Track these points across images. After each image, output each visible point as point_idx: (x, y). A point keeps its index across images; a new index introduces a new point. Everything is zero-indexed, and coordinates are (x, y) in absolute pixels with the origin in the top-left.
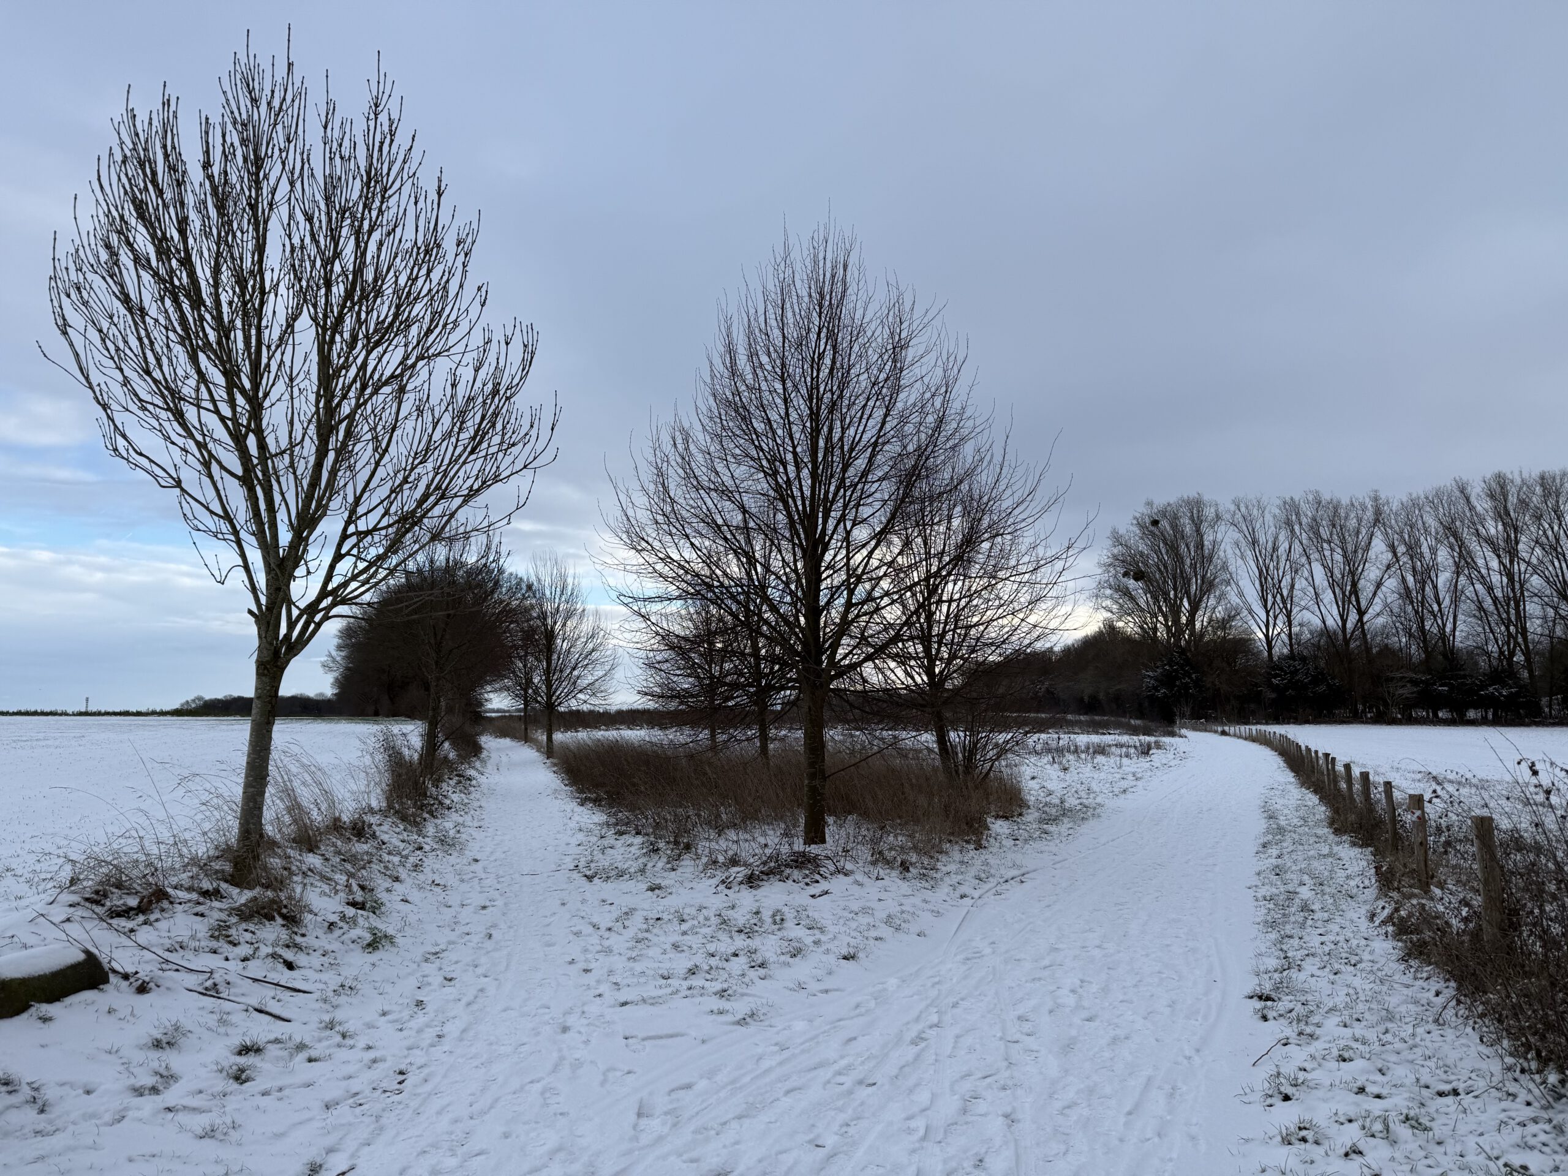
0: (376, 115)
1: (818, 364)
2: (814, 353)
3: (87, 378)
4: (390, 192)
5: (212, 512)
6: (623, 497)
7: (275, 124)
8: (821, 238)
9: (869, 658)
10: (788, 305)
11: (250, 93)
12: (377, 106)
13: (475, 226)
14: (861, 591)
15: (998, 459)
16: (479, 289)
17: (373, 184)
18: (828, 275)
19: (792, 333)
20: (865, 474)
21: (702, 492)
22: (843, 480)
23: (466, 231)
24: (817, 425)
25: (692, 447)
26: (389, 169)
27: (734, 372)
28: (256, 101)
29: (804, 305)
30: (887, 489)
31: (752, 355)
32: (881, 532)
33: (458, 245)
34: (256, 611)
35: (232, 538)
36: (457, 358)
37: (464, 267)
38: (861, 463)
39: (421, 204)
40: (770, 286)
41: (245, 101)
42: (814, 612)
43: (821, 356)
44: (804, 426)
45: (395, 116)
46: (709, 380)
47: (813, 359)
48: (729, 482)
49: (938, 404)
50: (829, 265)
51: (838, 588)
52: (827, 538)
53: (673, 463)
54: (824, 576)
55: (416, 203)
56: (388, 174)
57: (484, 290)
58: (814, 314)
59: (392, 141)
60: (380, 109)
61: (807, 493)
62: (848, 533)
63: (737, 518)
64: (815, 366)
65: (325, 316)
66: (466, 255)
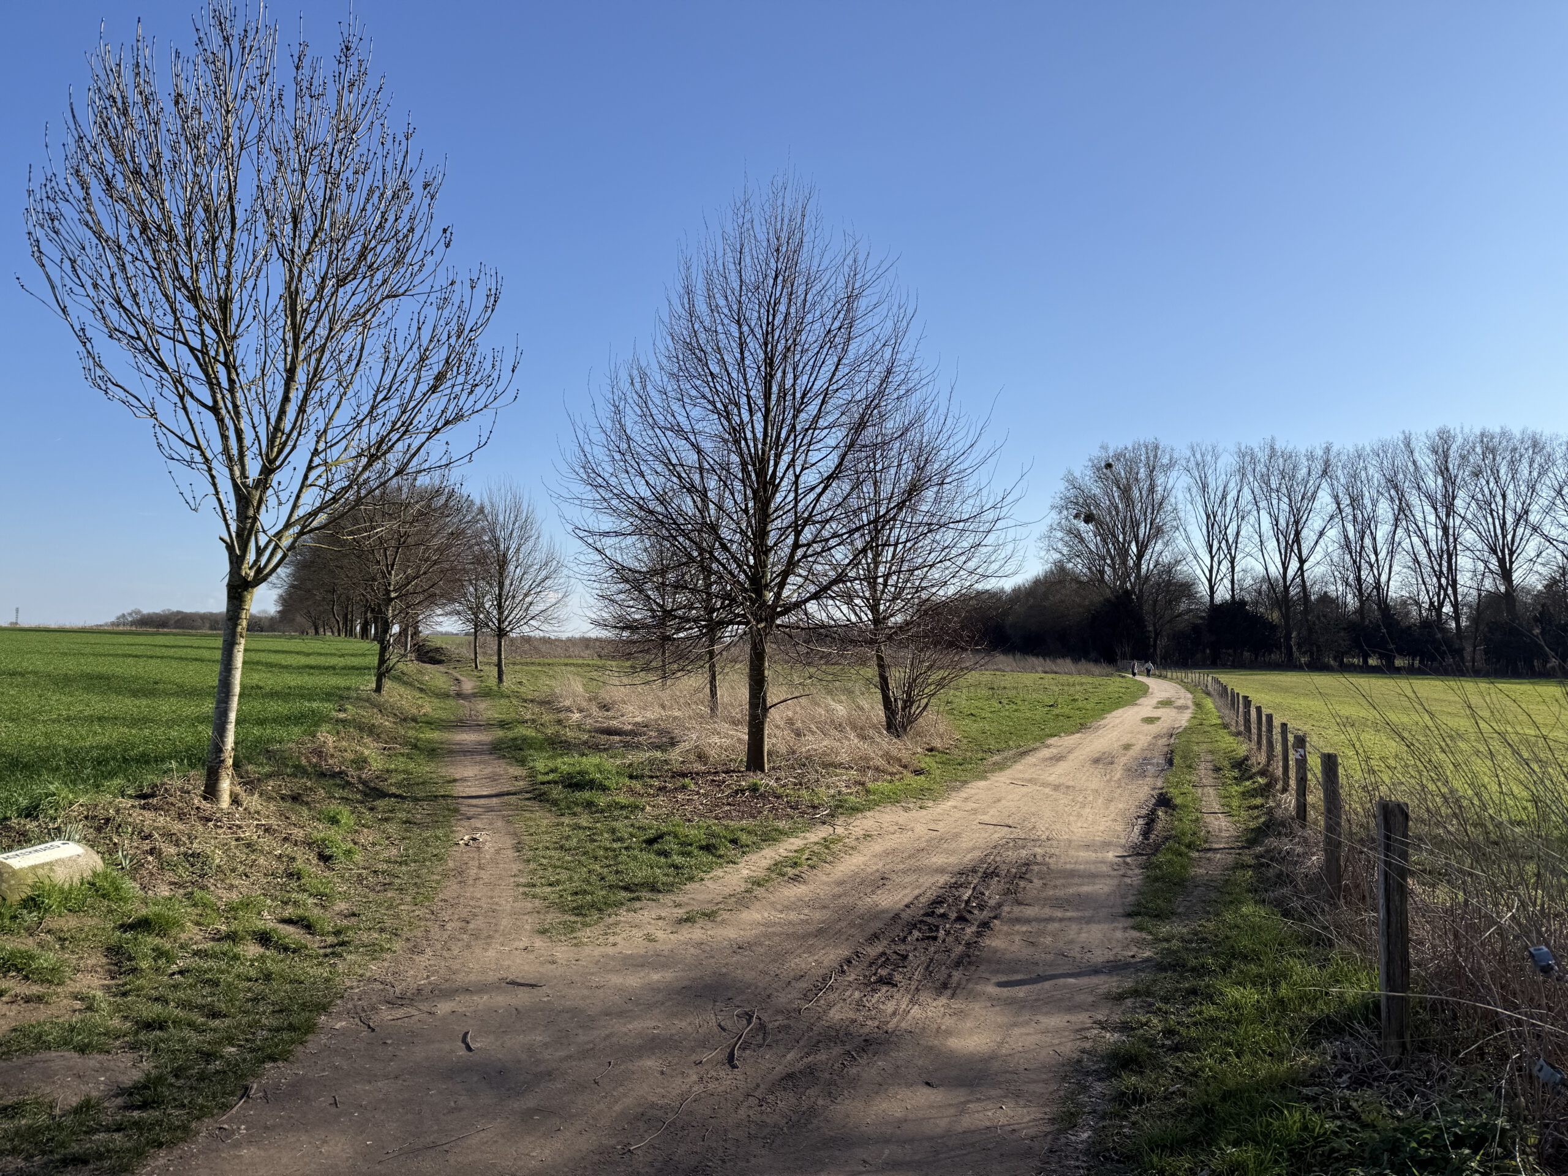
0: (347, 58)
1: (774, 310)
2: (770, 297)
5: (184, 442)
6: (581, 434)
9: (816, 596)
10: (746, 250)
11: (222, 32)
12: (348, 49)
13: (441, 169)
14: (807, 534)
15: (942, 410)
16: (445, 231)
18: (786, 221)
19: (750, 276)
20: (816, 419)
21: (658, 431)
22: (794, 427)
23: (433, 174)
24: (771, 370)
25: (649, 387)
27: (691, 313)
28: (228, 39)
29: (762, 251)
30: (836, 437)
31: (710, 297)
32: (829, 478)
33: (425, 188)
34: (227, 539)
35: (205, 467)
36: (422, 298)
38: (813, 408)
41: (217, 40)
42: (762, 551)
43: (777, 301)
44: (759, 371)
46: (667, 320)
47: (769, 303)
48: (684, 422)
50: (787, 210)
51: (788, 528)
53: (630, 401)
54: (774, 516)
55: (384, 143)
57: (448, 233)
58: (772, 260)
59: (362, 84)
60: (351, 52)
61: (760, 436)
62: (797, 477)
63: (691, 458)
64: (771, 311)
66: (432, 197)
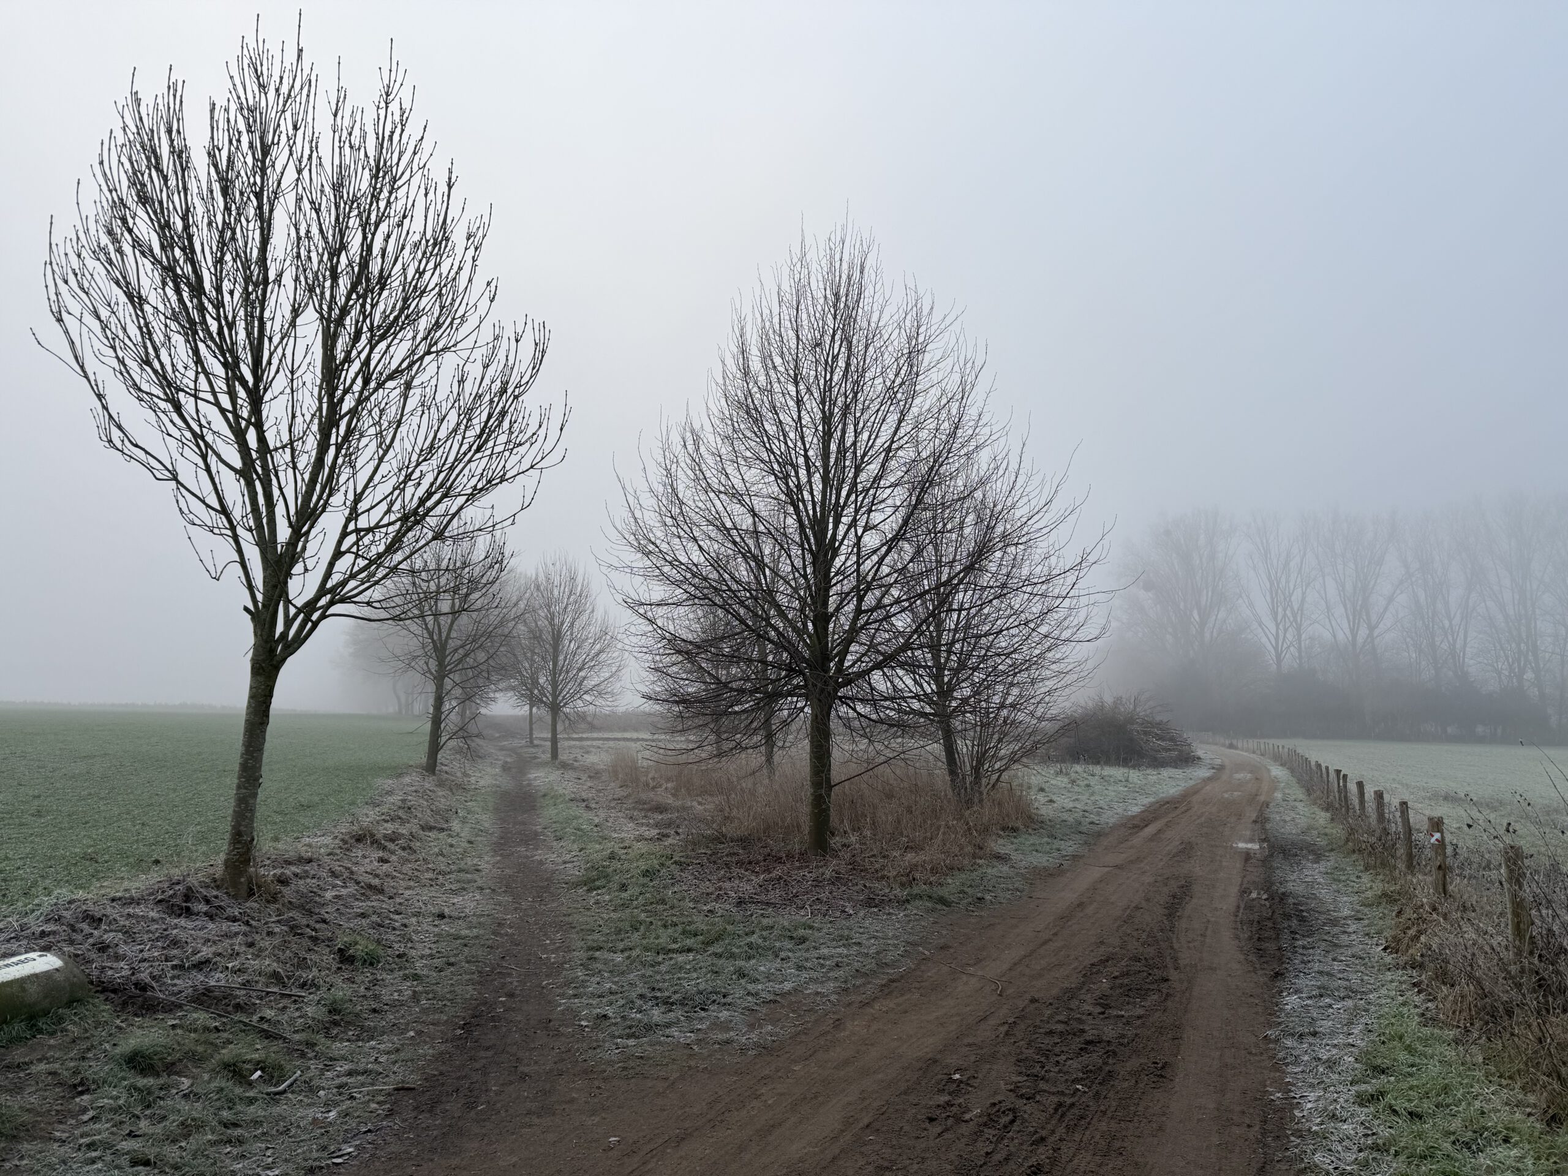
0: (387, 103)
1: (832, 367)
2: (828, 355)
3: (82, 367)
4: (399, 183)
5: (208, 506)
6: (631, 500)
7: (283, 111)
8: (838, 239)
9: (878, 666)
10: (802, 307)
11: (258, 79)
12: (388, 95)
13: (486, 219)
14: (870, 600)
15: (1013, 466)
16: (489, 284)
17: (381, 174)
18: (844, 277)
19: (806, 334)
20: (878, 478)
21: (712, 495)
22: (854, 484)
23: (477, 225)
24: (830, 429)
25: (702, 449)
26: (399, 159)
27: (746, 373)
28: (264, 87)
29: (819, 308)
30: (900, 495)
31: (766, 358)
32: (892, 540)
33: (468, 239)
34: (252, 608)
35: (229, 533)
36: (465, 354)
37: (474, 261)
38: (873, 468)
39: (431, 196)
40: (785, 287)
41: (252, 86)
42: (823, 619)
43: (835, 358)
44: (816, 430)
45: (406, 105)
46: (721, 382)
47: (826, 362)
48: (739, 485)
49: (954, 411)
50: (845, 266)
51: (848, 594)
52: (837, 544)
53: (683, 465)
54: (834, 581)
55: (426, 195)
56: (398, 164)
57: (493, 285)
58: (830, 316)
59: (403, 130)
60: (391, 97)
61: (818, 497)
62: (859, 539)
63: (747, 522)
64: (829, 369)
65: (330, 309)
66: (476, 249)
